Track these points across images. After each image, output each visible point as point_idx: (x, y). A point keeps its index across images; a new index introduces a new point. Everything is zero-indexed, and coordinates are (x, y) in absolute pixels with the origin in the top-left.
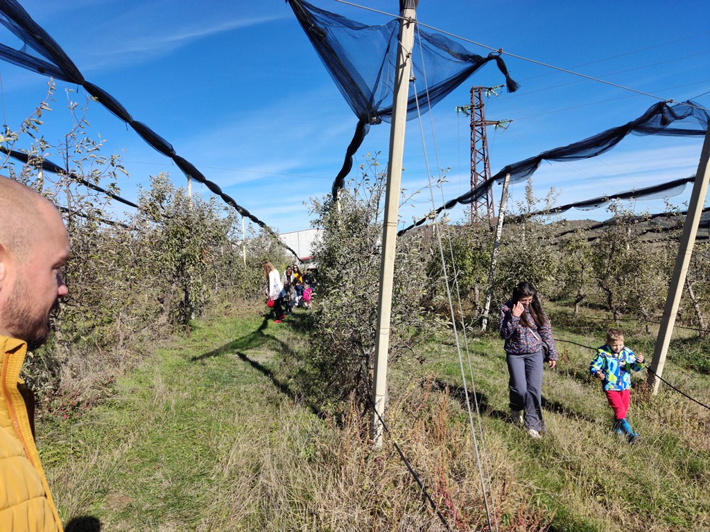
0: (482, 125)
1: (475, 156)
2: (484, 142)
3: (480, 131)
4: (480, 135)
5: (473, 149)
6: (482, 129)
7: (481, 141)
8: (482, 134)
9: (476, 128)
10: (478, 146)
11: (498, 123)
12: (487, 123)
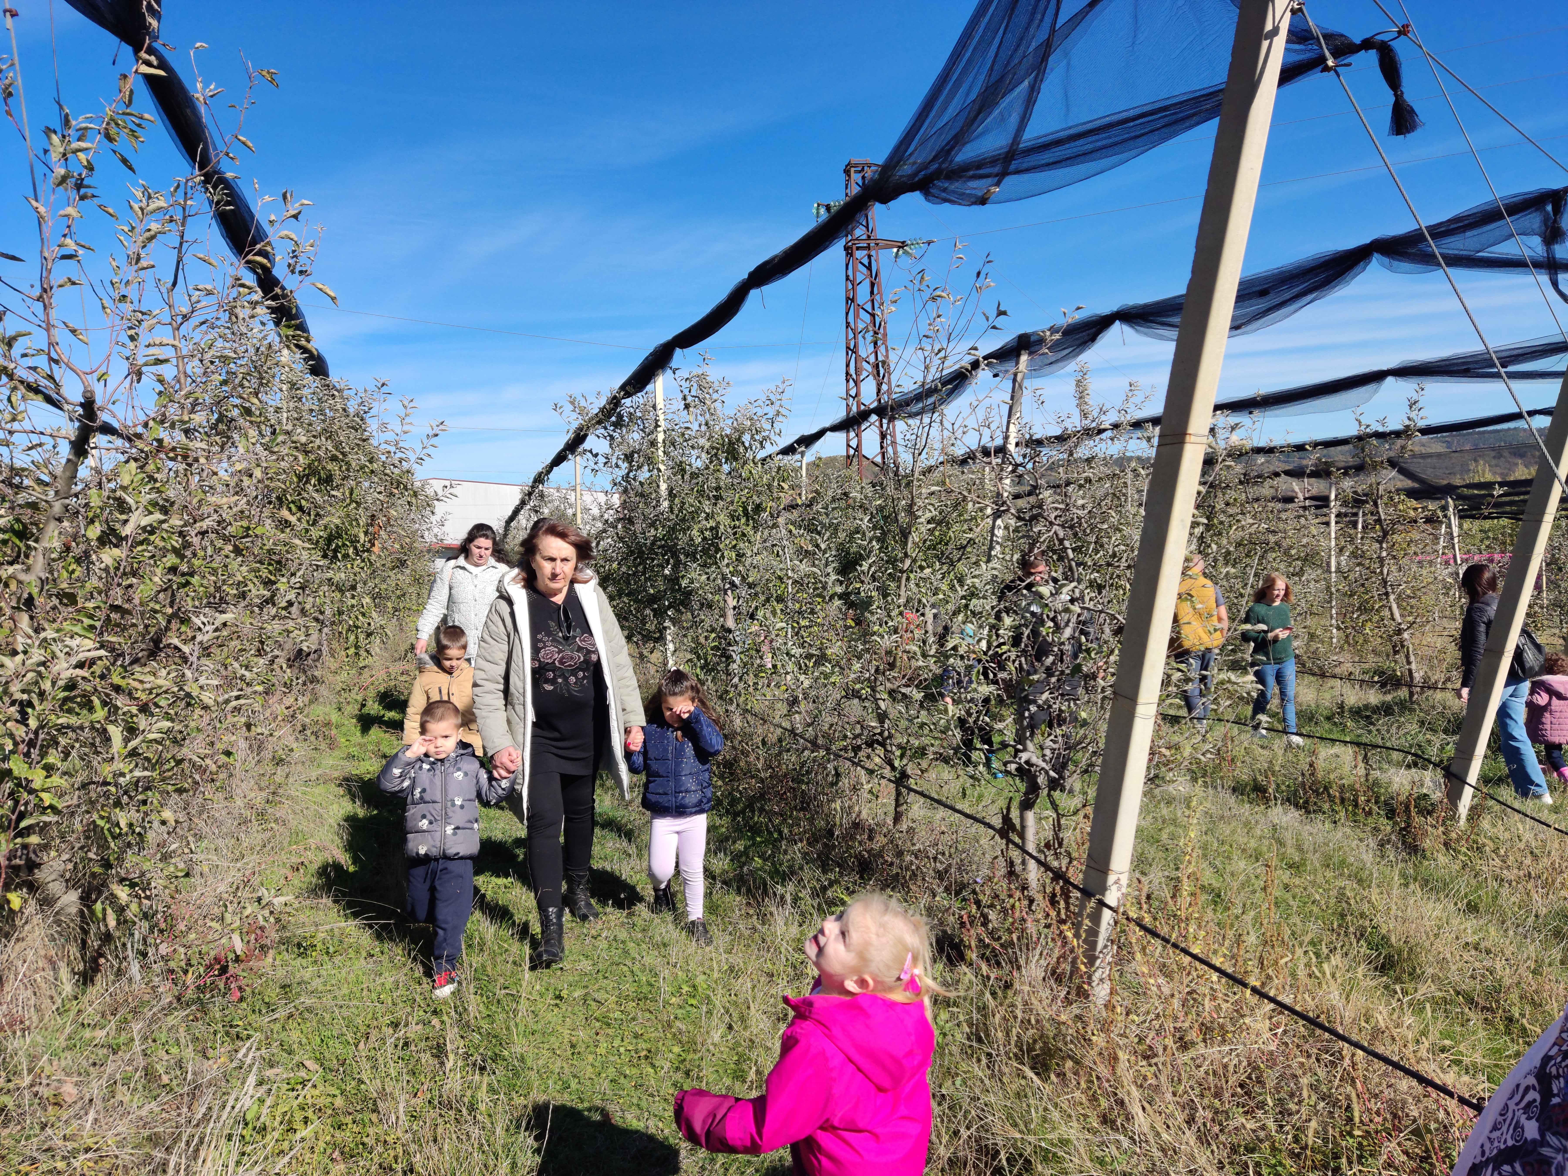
0: (868, 248)
1: (857, 316)
2: (872, 285)
3: (866, 261)
4: (864, 270)
5: (850, 300)
6: (869, 256)
7: (866, 285)
8: (869, 268)
9: (859, 254)
10: (863, 294)
11: (902, 245)
12: (881, 243)
